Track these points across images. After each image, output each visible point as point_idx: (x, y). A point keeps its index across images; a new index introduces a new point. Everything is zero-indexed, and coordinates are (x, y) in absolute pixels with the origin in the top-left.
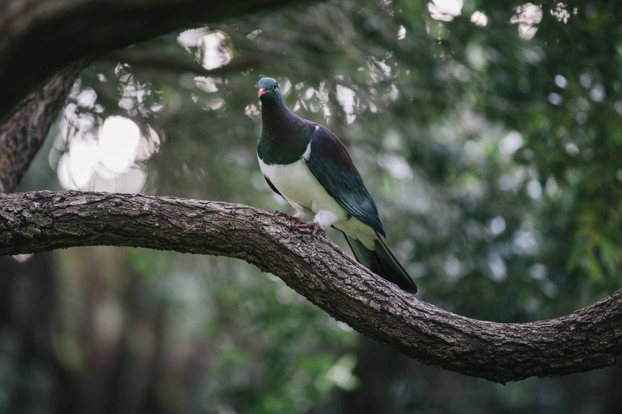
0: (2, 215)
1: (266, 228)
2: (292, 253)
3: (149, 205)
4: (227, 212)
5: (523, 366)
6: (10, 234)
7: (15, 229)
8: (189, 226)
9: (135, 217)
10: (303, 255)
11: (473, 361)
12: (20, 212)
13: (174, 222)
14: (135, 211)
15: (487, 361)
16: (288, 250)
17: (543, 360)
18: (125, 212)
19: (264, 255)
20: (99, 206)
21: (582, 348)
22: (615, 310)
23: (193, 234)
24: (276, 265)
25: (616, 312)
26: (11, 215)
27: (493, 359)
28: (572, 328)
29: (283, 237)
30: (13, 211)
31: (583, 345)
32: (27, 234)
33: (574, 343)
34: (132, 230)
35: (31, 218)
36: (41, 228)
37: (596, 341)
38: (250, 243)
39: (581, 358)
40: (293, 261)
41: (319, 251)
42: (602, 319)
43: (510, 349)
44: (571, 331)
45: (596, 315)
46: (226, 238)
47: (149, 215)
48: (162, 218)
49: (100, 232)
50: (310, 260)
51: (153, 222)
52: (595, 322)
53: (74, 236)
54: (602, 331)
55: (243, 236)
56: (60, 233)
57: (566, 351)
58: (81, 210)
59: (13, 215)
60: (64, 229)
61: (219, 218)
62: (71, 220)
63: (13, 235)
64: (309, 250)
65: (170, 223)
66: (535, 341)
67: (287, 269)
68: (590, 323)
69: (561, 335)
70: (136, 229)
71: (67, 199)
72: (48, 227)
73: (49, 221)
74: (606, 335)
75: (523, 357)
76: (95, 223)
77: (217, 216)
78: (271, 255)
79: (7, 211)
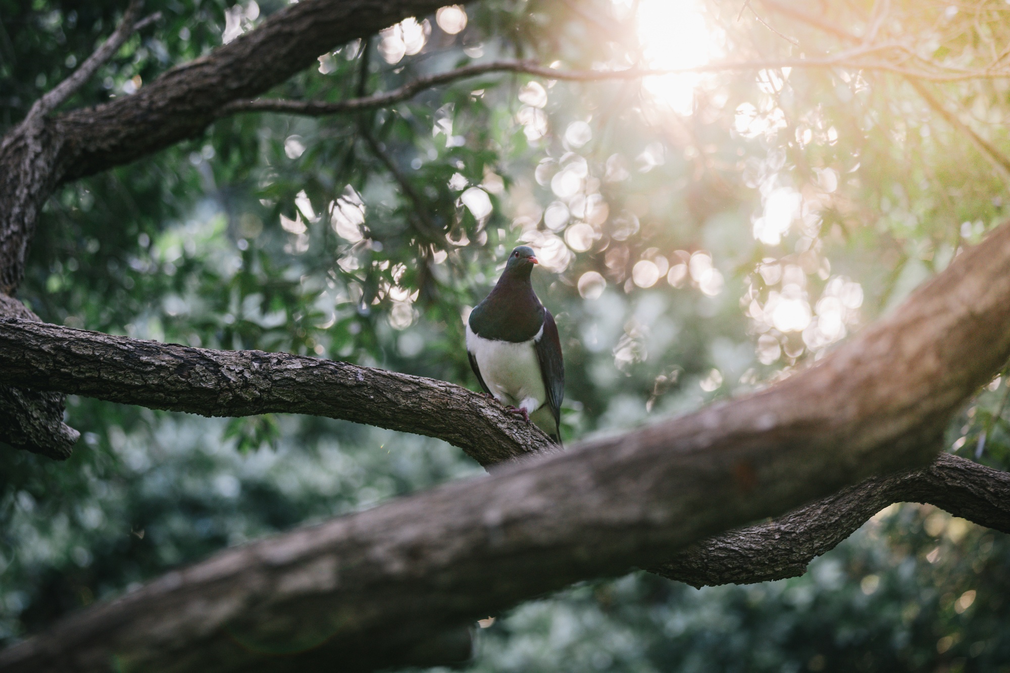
0: (225, 374)
1: (483, 410)
2: (510, 439)
3: (362, 375)
4: (442, 389)
5: (732, 572)
6: (231, 395)
7: (236, 390)
8: (404, 401)
9: (351, 387)
10: (521, 442)
11: (687, 565)
12: (241, 372)
13: (390, 396)
14: (351, 380)
15: (700, 566)
16: (506, 435)
17: (751, 567)
18: (342, 381)
19: (479, 439)
20: (315, 372)
21: (785, 558)
22: (815, 521)
23: (408, 411)
24: (489, 450)
25: (817, 523)
26: (232, 375)
27: (706, 563)
28: (777, 537)
29: (500, 421)
30: (234, 370)
31: (786, 555)
32: (246, 396)
33: (779, 551)
34: (345, 400)
35: (252, 379)
36: (260, 391)
37: (797, 551)
38: (466, 425)
39: (782, 567)
40: (510, 447)
41: (534, 438)
42: (804, 530)
43: (722, 554)
44: (776, 539)
45: (797, 525)
46: (442, 418)
47: (363, 386)
48: (376, 390)
49: (311, 399)
50: (527, 448)
51: (368, 394)
52: (798, 532)
53: (287, 401)
54: (803, 541)
55: (459, 417)
56: (275, 398)
57: (771, 560)
58: (298, 375)
59: (234, 374)
60: (279, 393)
61: (435, 396)
62: (287, 385)
63: (233, 397)
64: (525, 437)
65: (385, 396)
66: (744, 548)
67: (501, 455)
68: (794, 532)
69: (768, 543)
70: (349, 400)
71: (284, 361)
72: (267, 390)
73: (269, 384)
74: (807, 546)
75: (734, 563)
76: (310, 390)
77: (433, 393)
78: (486, 439)
79: (229, 369)
